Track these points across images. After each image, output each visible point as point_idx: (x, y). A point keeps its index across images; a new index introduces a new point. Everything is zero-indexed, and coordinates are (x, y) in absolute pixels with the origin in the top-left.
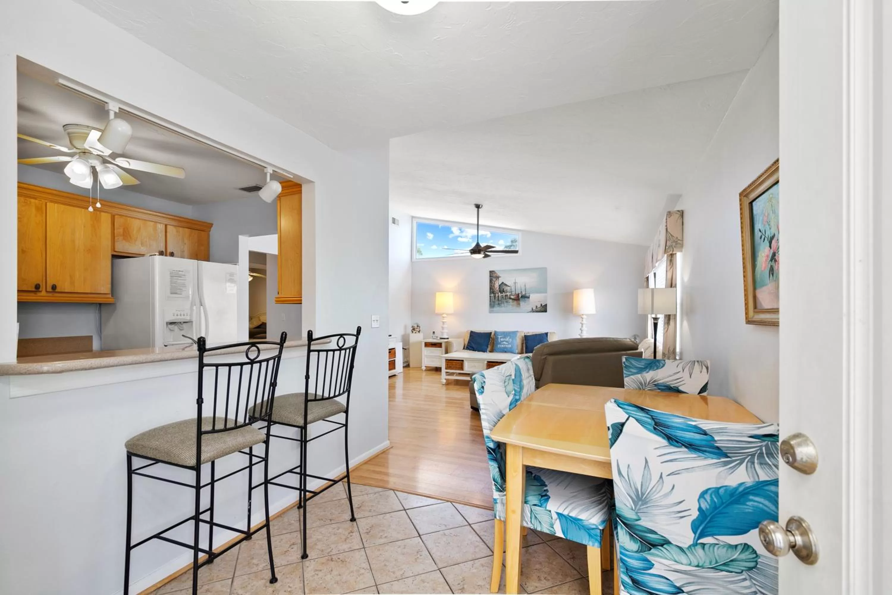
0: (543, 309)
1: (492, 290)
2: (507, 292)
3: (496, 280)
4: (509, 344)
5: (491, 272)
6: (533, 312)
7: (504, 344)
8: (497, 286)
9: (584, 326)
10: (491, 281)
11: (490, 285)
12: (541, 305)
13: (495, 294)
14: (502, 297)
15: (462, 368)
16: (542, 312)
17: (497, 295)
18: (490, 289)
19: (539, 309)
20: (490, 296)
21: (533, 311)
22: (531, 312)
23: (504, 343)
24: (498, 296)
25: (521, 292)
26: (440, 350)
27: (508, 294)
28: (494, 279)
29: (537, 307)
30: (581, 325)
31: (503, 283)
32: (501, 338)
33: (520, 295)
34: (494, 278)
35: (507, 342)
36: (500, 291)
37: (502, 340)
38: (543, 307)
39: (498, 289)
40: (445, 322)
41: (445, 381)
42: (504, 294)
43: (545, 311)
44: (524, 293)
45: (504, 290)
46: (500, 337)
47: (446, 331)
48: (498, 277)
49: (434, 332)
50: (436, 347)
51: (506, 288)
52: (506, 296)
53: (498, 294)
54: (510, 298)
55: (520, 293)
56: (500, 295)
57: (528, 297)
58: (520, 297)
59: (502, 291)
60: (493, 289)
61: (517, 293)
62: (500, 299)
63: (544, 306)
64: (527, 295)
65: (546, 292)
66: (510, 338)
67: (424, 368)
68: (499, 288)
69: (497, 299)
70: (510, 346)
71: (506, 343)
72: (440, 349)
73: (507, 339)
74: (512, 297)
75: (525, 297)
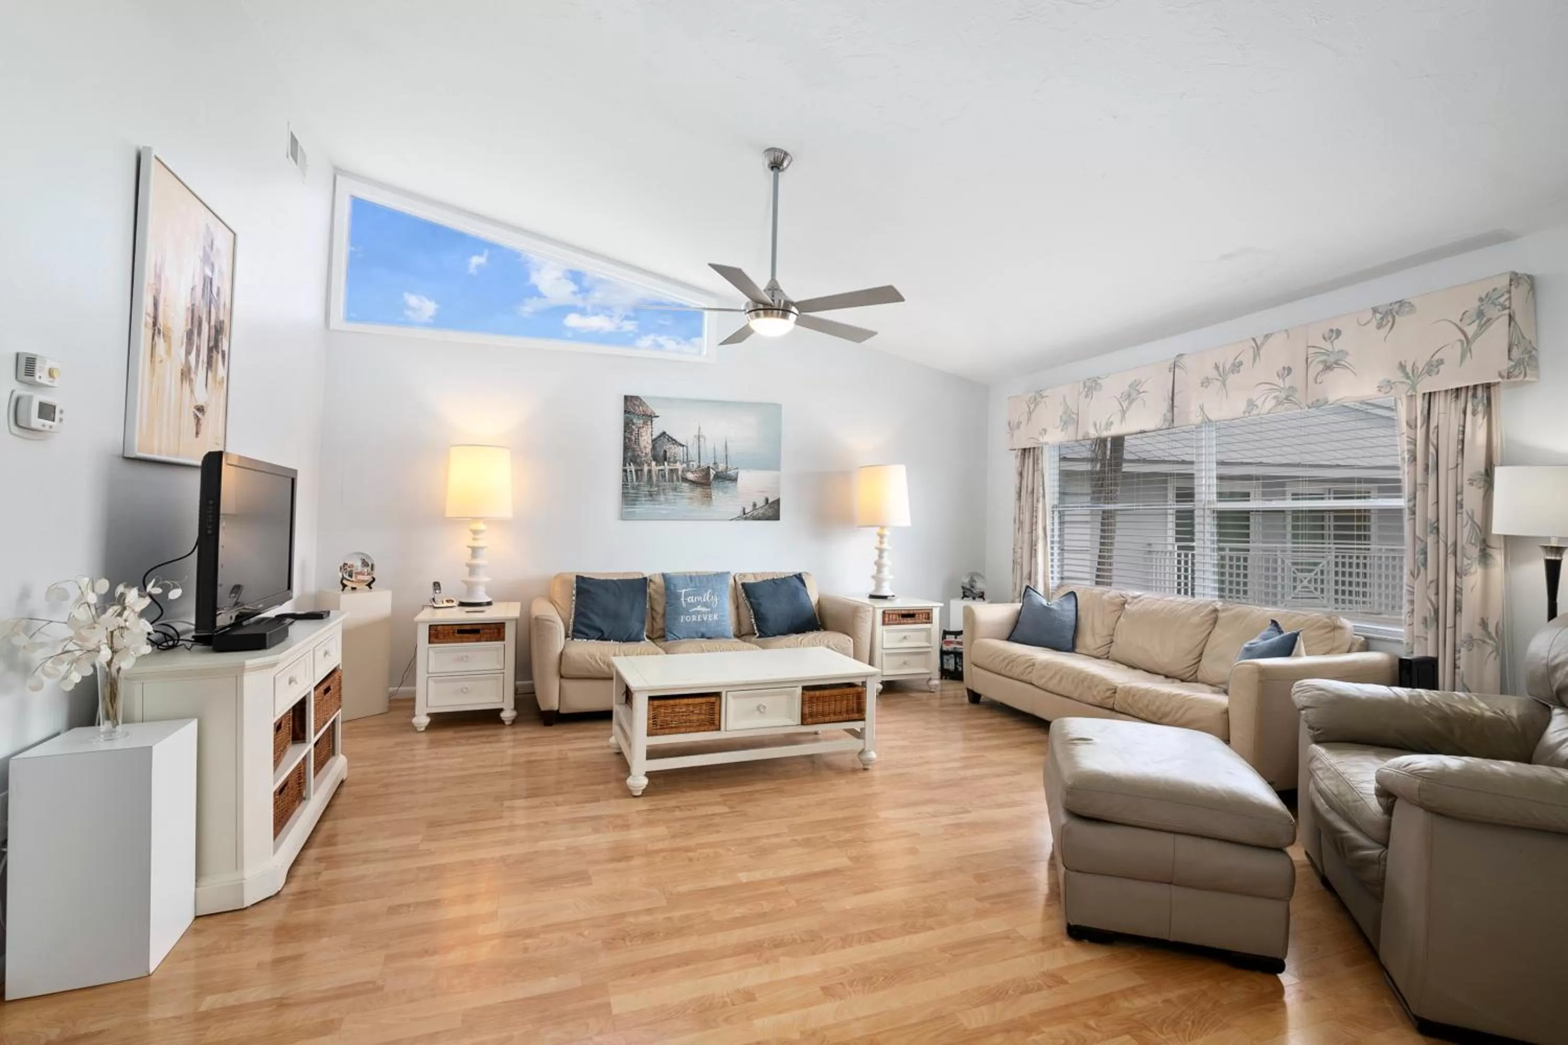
0: (770, 512)
1: (630, 453)
2: (675, 462)
3: (645, 423)
4: (711, 612)
5: (626, 398)
6: (746, 519)
7: (698, 612)
8: (646, 441)
9: (885, 554)
10: (628, 426)
11: (625, 438)
12: (767, 500)
13: (641, 464)
14: (662, 473)
15: (713, 723)
16: (768, 519)
17: (646, 468)
18: (626, 448)
19: (761, 511)
20: (625, 471)
21: (745, 516)
22: (738, 518)
23: (699, 608)
24: (650, 471)
25: (715, 463)
26: (497, 649)
27: (679, 466)
28: (639, 422)
29: (755, 505)
30: (877, 552)
31: (664, 433)
32: (687, 595)
33: (712, 472)
34: (639, 416)
35: (705, 605)
36: (655, 458)
37: (691, 599)
38: (770, 507)
39: (648, 450)
40: (482, 548)
41: (644, 781)
42: (667, 467)
43: (776, 517)
44: (722, 467)
45: (668, 454)
46: (683, 591)
47: (483, 578)
48: (650, 417)
49: (437, 585)
50: (478, 640)
51: (673, 450)
52: (671, 471)
53: (649, 465)
54: (685, 480)
55: (711, 465)
56: (654, 467)
57: (734, 480)
58: (712, 476)
59: (661, 458)
60: (634, 450)
61: (704, 464)
62: (654, 478)
63: (773, 503)
64: (731, 473)
65: (778, 468)
66: (712, 594)
67: (421, 720)
68: (654, 448)
69: (645, 478)
70: (715, 617)
71: (704, 609)
72: (498, 644)
73: (706, 597)
74: (690, 476)
75: (726, 478)
